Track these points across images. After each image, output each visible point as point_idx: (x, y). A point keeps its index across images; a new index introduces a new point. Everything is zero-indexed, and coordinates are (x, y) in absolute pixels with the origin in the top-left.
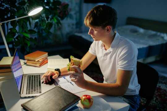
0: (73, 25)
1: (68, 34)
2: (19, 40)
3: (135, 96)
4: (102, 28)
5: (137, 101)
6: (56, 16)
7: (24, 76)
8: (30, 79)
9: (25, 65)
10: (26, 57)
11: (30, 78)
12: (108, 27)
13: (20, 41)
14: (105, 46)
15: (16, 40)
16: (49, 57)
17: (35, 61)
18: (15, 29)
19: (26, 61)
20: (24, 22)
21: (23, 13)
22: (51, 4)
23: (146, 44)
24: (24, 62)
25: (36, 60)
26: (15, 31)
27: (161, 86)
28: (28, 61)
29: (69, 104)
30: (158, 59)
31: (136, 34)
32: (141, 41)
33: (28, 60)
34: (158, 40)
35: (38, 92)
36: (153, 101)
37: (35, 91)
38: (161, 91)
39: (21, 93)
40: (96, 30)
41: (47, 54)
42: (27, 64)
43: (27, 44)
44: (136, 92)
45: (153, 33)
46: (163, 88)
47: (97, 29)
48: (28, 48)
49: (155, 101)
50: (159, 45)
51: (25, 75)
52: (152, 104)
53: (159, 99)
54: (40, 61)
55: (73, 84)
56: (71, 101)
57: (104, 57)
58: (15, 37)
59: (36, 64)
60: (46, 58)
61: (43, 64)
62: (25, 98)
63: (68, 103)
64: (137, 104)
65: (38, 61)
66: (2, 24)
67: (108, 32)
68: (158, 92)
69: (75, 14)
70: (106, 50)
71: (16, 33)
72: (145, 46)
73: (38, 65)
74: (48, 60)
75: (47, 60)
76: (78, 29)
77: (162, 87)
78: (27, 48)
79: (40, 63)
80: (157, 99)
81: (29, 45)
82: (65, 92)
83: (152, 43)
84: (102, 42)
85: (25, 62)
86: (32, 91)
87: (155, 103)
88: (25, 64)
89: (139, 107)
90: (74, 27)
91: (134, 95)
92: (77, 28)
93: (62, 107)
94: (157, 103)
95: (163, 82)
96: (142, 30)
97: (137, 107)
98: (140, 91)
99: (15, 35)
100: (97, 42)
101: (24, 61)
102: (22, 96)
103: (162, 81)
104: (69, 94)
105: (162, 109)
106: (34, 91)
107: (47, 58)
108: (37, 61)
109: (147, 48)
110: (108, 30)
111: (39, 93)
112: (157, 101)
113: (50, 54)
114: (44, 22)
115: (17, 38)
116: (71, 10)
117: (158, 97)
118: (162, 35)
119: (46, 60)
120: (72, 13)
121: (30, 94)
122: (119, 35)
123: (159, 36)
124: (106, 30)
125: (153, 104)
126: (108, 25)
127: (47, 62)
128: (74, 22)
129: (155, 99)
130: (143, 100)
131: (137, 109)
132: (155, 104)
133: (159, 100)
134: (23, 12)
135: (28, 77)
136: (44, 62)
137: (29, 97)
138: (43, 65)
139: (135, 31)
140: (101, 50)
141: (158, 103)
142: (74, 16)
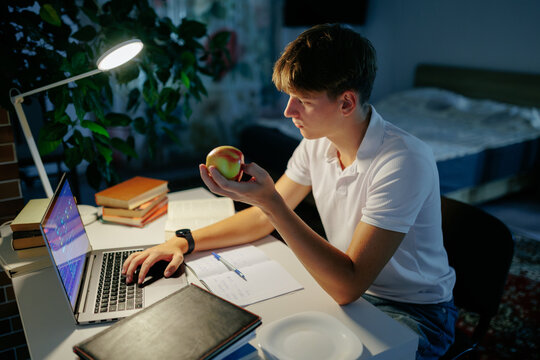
0: (253, 94)
1: (239, 122)
2: (78, 146)
3: (441, 305)
4: (329, 96)
5: (446, 321)
6: (191, 69)
7: (92, 257)
8: (110, 266)
9: (98, 224)
10: (100, 198)
11: (110, 261)
12: (348, 94)
13: (82, 150)
14: (339, 155)
15: (70, 146)
16: (171, 196)
17: (126, 209)
18: (65, 114)
19: (100, 211)
20: (90, 90)
21: (87, 61)
22: (176, 33)
23: (476, 145)
24: (96, 214)
25: (131, 207)
26: (64, 118)
27: (527, 272)
28: (106, 210)
29: (223, 341)
30: (517, 188)
31: (444, 115)
32: (462, 135)
33: (107, 207)
34: (514, 128)
35: (131, 304)
36: (505, 318)
37: (124, 301)
38: (528, 288)
39: (80, 310)
40: (308, 103)
41: (164, 186)
42: (105, 218)
43: (102, 159)
44: (441, 294)
45: (498, 108)
46: (533, 278)
47: (315, 98)
48: (108, 171)
49: (511, 320)
50: (516, 146)
51: (96, 254)
52: (499, 328)
53: (522, 311)
54: (142, 207)
55: (243, 277)
56: (231, 330)
57: (337, 188)
58: (66, 138)
59: (131, 218)
60: (162, 198)
61: (153, 217)
62: (92, 324)
63: (221, 338)
64: (448, 332)
65: (138, 207)
66: (22, 101)
67: (345, 110)
68: (518, 290)
69: (259, 61)
70: (343, 167)
71: (70, 126)
72: (474, 150)
73: (137, 221)
74: (170, 204)
75: (167, 205)
76: (268, 109)
77: (529, 275)
78: (105, 170)
79: (142, 213)
80: (515, 313)
81: (109, 160)
82: (215, 303)
83: (495, 140)
84: (331, 142)
85: (99, 214)
86: (113, 302)
87: (509, 324)
88: (99, 218)
89: (453, 340)
90: (258, 100)
91: (436, 302)
92: (264, 102)
93: (203, 349)
94: (516, 324)
95: (534, 258)
96: (462, 103)
97: (450, 342)
98: (455, 291)
99: (65, 132)
100: (313, 141)
101: (93, 210)
102: (83, 318)
103: (529, 255)
104: (226, 308)
105: (533, 345)
106: (120, 301)
107: (166, 198)
108: (134, 209)
109: (479, 155)
110: (346, 105)
111: (137, 307)
112: (516, 319)
113: (176, 186)
114: (152, 87)
115: (71, 140)
116: (244, 50)
117: (518, 307)
118: (526, 113)
119: (162, 205)
120: (250, 58)
121: (106, 311)
122: (381, 119)
123: (516, 117)
124: (341, 106)
125: (503, 327)
126: (348, 89)
127: (166, 212)
128: (256, 85)
129: (509, 312)
130: (472, 316)
131: (448, 346)
132: (509, 328)
133: (522, 316)
134: (87, 59)
135: (104, 260)
136: (156, 212)
137: (104, 322)
138: (152, 221)
139: (442, 107)
140: (327, 167)
141: (521, 324)
142: (256, 69)
